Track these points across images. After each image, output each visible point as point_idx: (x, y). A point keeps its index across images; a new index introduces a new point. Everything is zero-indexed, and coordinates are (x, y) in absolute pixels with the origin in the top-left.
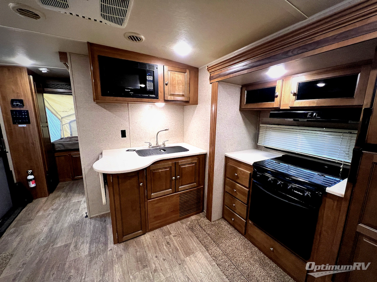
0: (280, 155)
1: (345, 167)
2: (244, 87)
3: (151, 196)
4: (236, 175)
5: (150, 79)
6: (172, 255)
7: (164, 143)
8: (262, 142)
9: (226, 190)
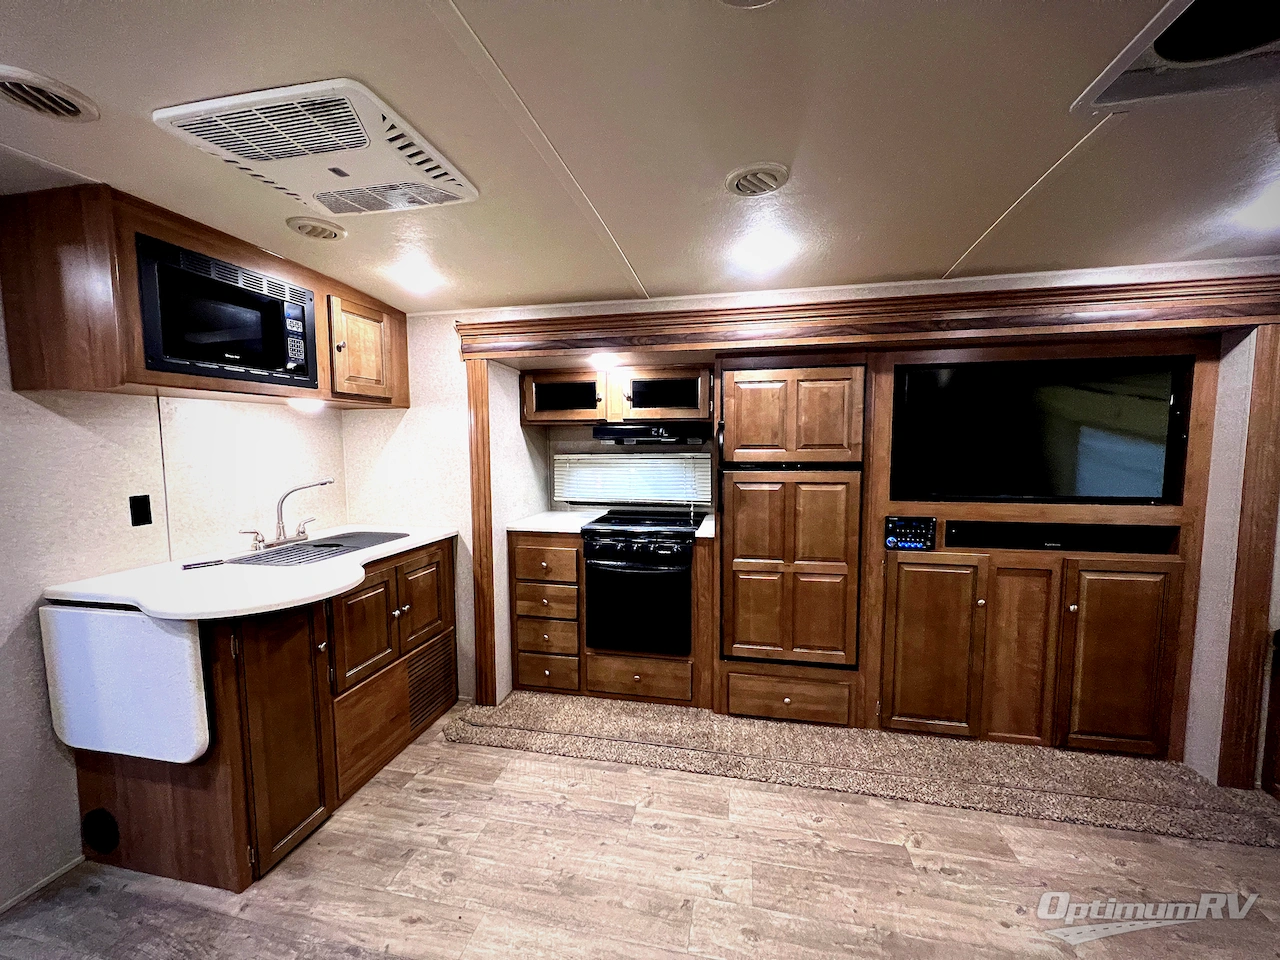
0: (603, 512)
1: (697, 510)
2: (526, 375)
3: (344, 682)
4: (545, 565)
5: (295, 329)
6: (458, 800)
7: (301, 530)
8: (563, 493)
9: (518, 612)
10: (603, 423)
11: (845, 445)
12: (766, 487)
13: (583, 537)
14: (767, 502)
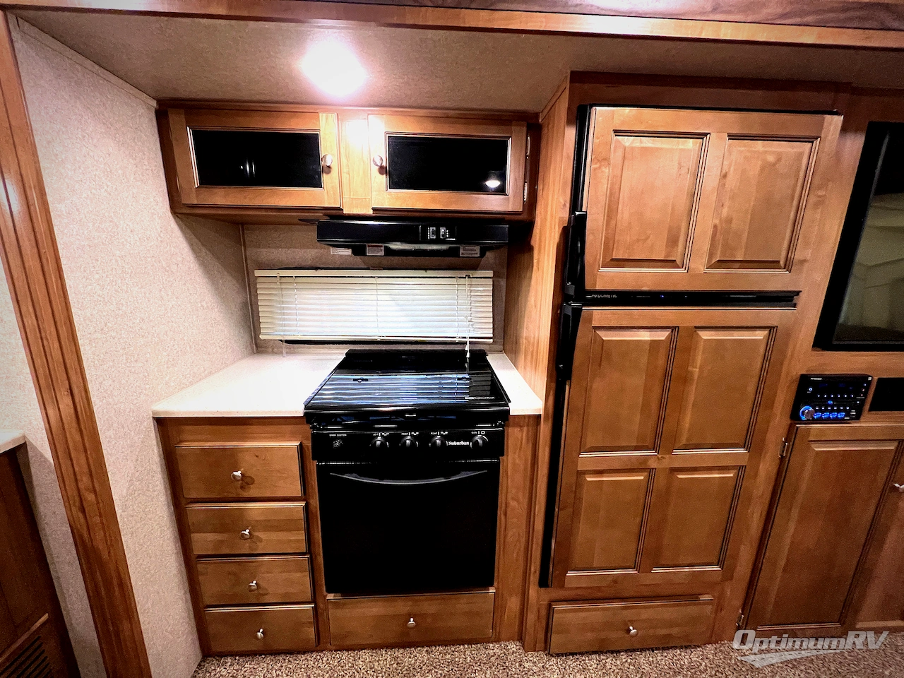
4: (238, 474)
9: (197, 552)
10: (335, 215)
11: (782, 263)
12: (645, 336)
13: (309, 422)
14: (644, 360)
